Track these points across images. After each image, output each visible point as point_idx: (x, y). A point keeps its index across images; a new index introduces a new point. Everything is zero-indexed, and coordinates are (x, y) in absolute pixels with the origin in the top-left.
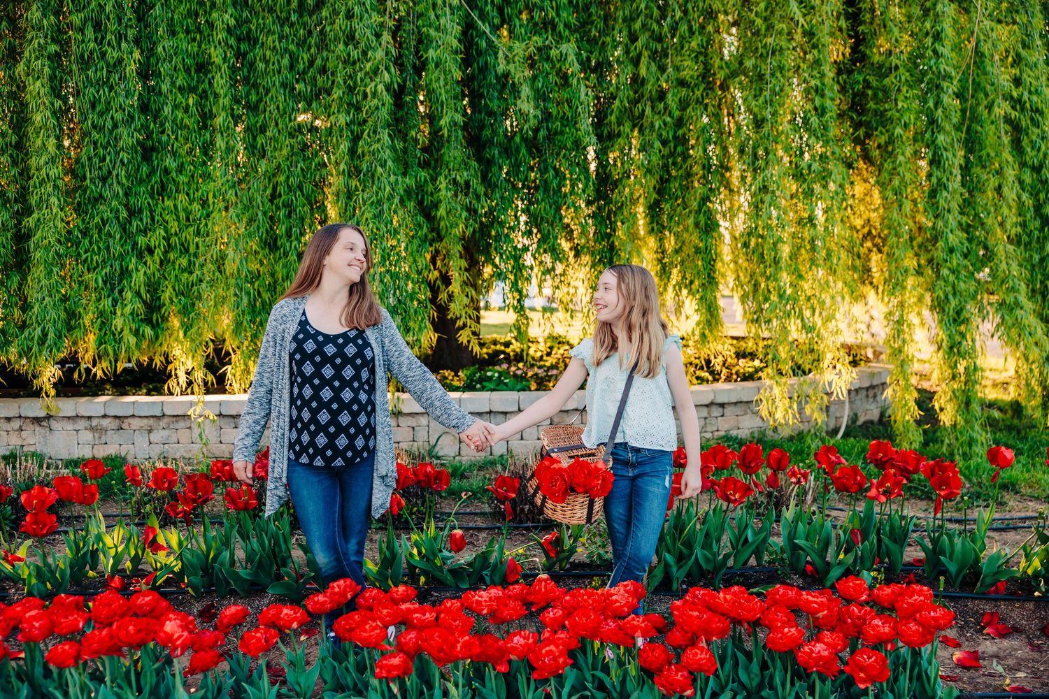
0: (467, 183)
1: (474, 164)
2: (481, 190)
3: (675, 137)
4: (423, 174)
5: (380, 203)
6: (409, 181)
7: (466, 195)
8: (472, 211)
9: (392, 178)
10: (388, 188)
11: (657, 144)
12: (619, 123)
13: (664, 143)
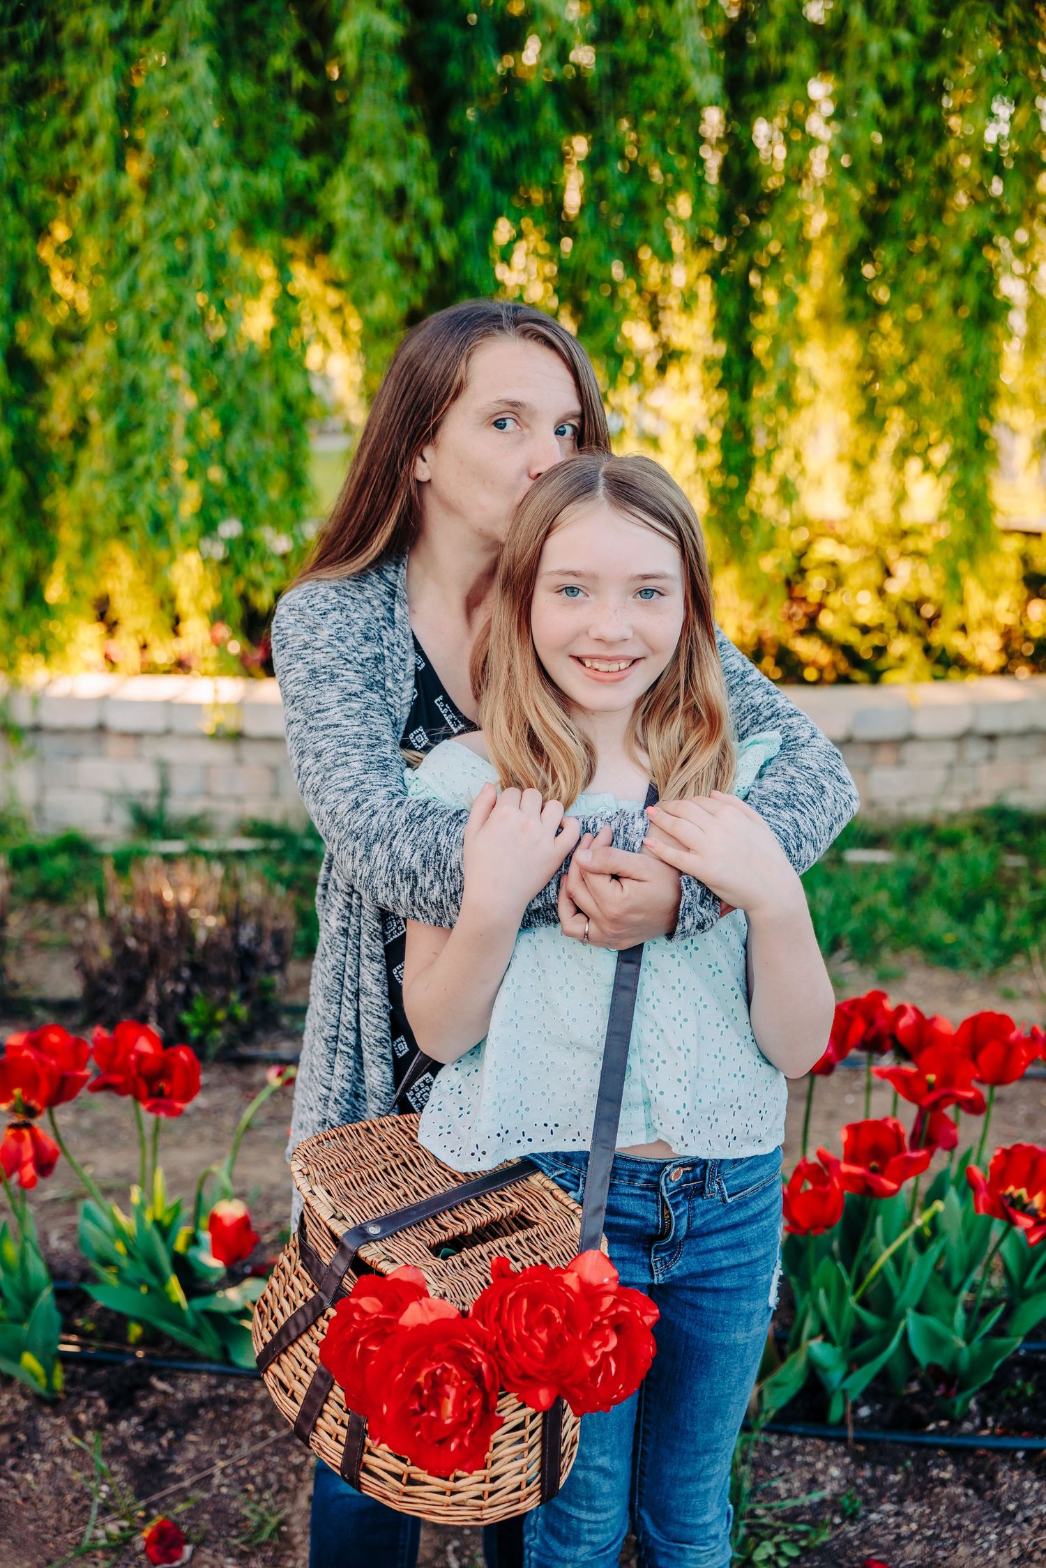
0: (401, 195)
1: (420, 142)
2: (434, 209)
3: (920, 83)
4: (303, 169)
5: (186, 235)
6: (268, 184)
7: (398, 220)
8: (409, 262)
9: (217, 175)
10: (204, 201)
11: (873, 100)
12: (786, 45)
13: (891, 97)
